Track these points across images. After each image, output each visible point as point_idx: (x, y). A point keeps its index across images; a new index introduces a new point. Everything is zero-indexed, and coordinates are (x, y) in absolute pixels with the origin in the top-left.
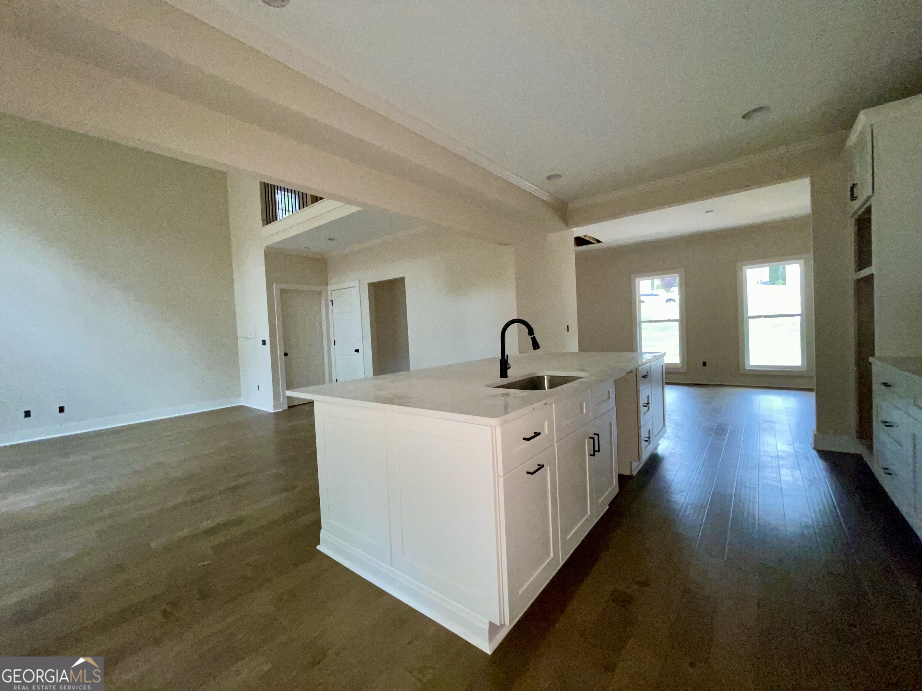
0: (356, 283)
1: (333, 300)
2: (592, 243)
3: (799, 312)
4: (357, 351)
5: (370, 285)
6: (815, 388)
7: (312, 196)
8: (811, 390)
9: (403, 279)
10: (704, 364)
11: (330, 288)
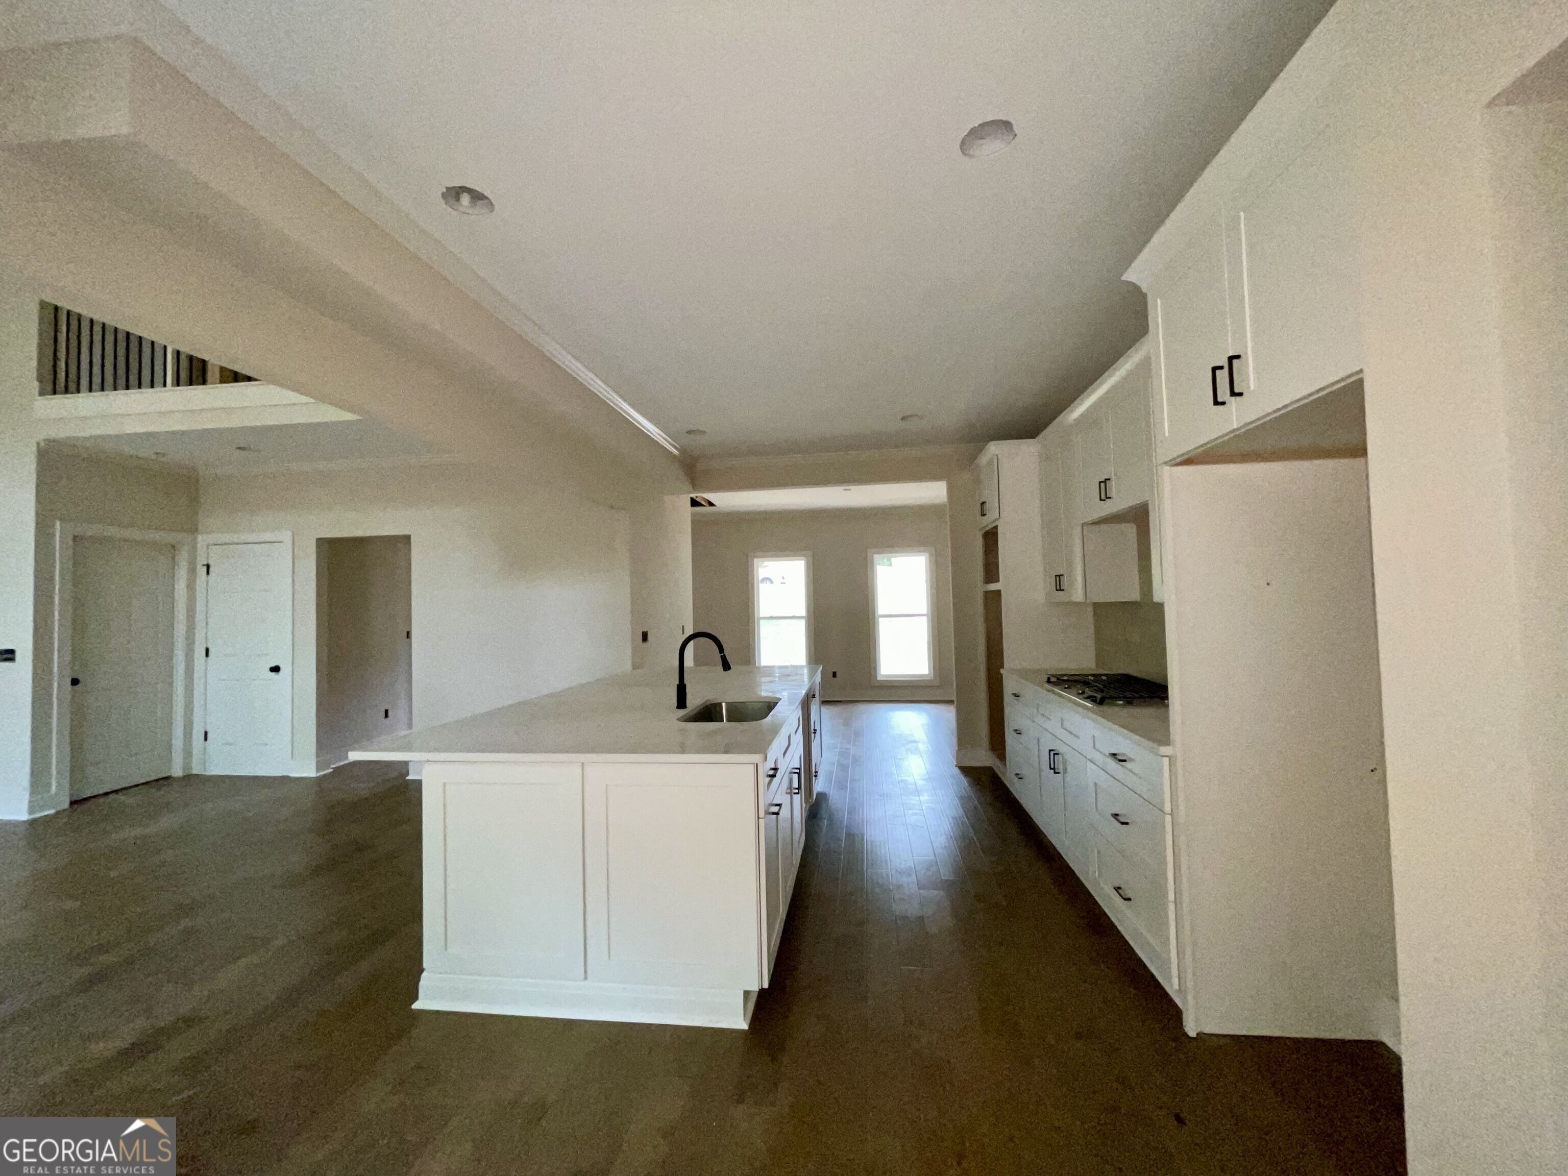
0: (286, 536)
1: (211, 563)
2: (703, 505)
3: (925, 612)
4: (275, 669)
5: (320, 542)
6: (954, 698)
7: (223, 370)
8: (951, 702)
9: (407, 538)
10: (834, 675)
11: (202, 540)
